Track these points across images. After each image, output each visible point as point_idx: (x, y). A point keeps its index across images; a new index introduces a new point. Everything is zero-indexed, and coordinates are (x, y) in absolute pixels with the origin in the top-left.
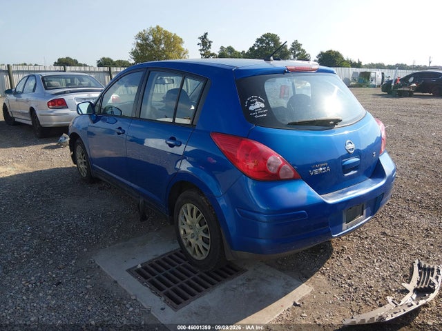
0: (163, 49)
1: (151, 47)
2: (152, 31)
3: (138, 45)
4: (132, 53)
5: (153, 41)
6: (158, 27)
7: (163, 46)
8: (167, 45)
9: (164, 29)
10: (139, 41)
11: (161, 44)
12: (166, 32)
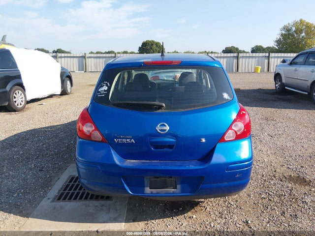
0: (303, 37)
1: (293, 35)
2: (296, 24)
3: (282, 35)
4: (276, 41)
5: (295, 32)
6: (301, 20)
7: (303, 34)
8: (307, 34)
9: (306, 21)
10: (283, 32)
11: (302, 33)
12: (307, 23)
